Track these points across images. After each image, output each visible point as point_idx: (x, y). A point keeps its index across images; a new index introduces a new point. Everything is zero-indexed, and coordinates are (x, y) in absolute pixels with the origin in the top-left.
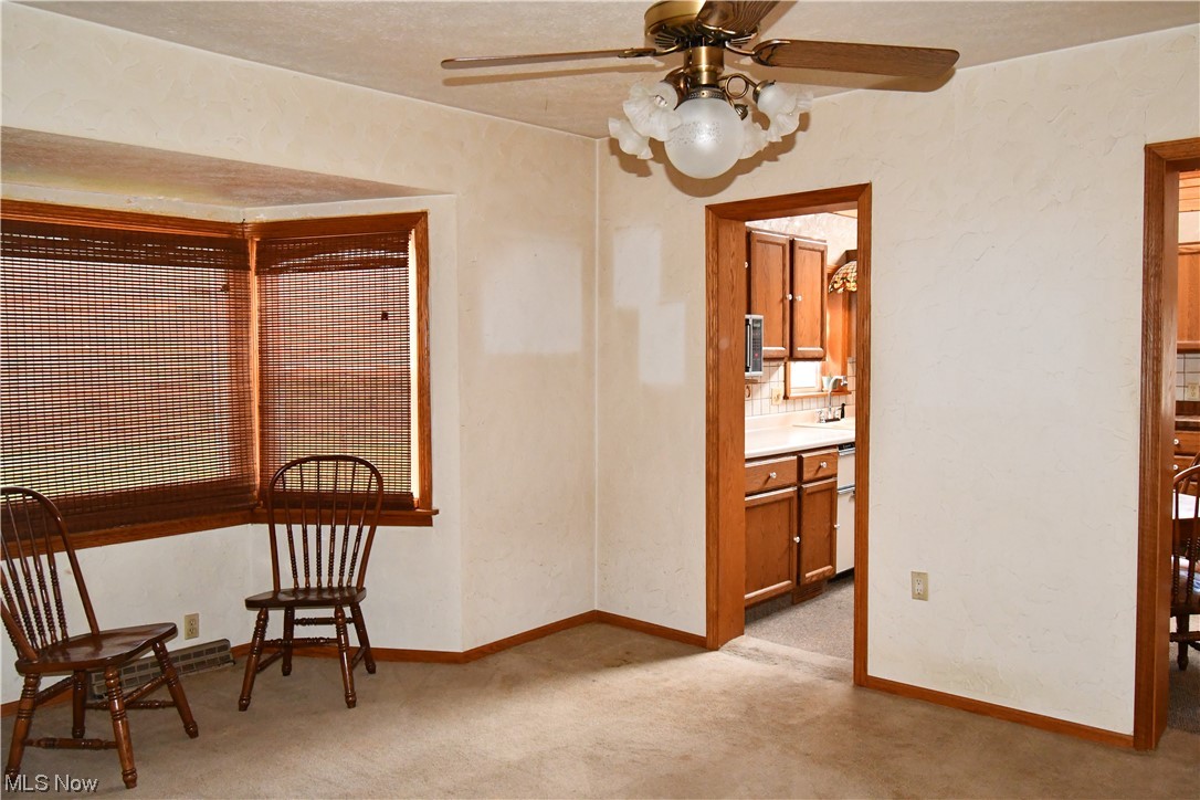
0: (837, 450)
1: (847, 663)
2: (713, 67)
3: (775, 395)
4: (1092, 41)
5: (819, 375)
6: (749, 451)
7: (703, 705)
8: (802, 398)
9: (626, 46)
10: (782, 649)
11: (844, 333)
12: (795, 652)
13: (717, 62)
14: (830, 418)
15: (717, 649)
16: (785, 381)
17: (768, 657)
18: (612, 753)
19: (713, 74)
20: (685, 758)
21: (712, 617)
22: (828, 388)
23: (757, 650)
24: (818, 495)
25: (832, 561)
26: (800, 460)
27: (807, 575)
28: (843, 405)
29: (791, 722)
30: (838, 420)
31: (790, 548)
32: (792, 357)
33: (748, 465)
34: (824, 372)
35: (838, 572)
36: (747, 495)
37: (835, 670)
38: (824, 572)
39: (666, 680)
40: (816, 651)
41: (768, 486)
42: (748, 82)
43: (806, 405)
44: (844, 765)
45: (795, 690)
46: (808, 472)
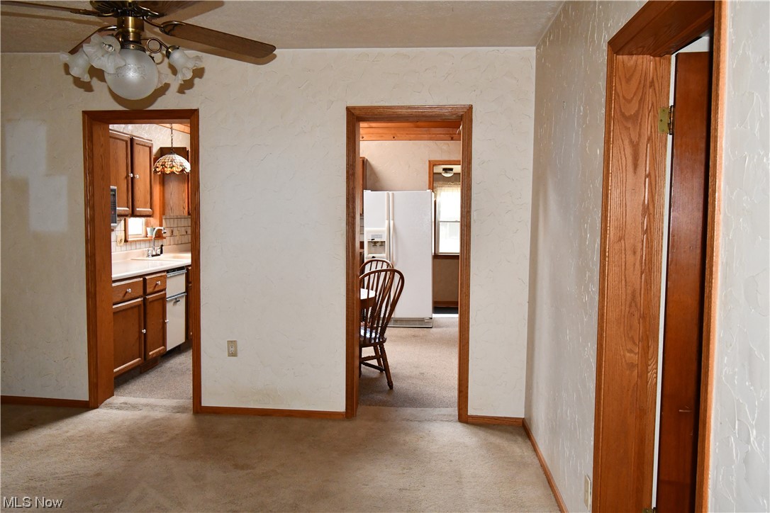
0: (165, 274)
1: (188, 401)
2: (137, 31)
3: (119, 239)
4: (321, 47)
5: (144, 227)
6: (115, 275)
7: (99, 442)
8: (135, 241)
9: (82, 7)
10: (143, 401)
11: (160, 200)
12: (152, 401)
13: (139, 27)
14: (154, 253)
15: (97, 407)
16: (125, 230)
17: (134, 407)
18: (44, 483)
19: (137, 34)
20: (98, 475)
21: (93, 386)
22: (151, 234)
23: (126, 404)
24: (156, 303)
25: (164, 344)
26: (145, 280)
27: (150, 353)
28: (162, 246)
29: (161, 441)
30: (159, 255)
31: (140, 337)
32: (134, 214)
33: (114, 285)
34: (147, 225)
35: (168, 350)
36: (114, 305)
37: (179, 407)
38: (160, 351)
39: (67, 432)
40: (165, 398)
41: (126, 298)
42: (161, 44)
43: (138, 246)
44: (201, 457)
45: (156, 423)
46: (150, 288)
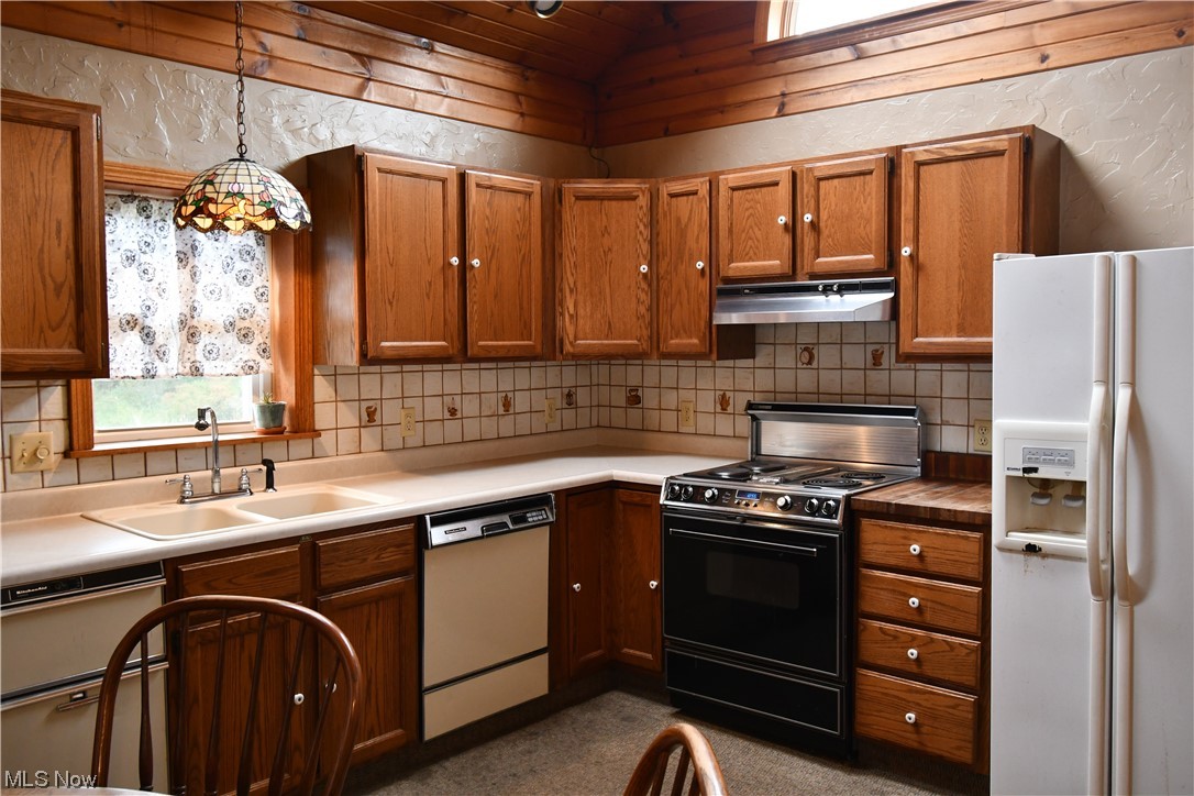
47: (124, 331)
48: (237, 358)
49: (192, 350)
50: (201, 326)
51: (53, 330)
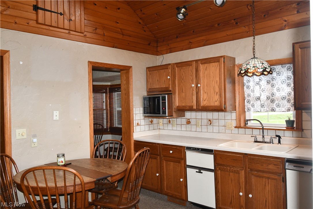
47: (257, 100)
48: (286, 107)
49: (272, 105)
50: (275, 99)
51: (216, 102)
